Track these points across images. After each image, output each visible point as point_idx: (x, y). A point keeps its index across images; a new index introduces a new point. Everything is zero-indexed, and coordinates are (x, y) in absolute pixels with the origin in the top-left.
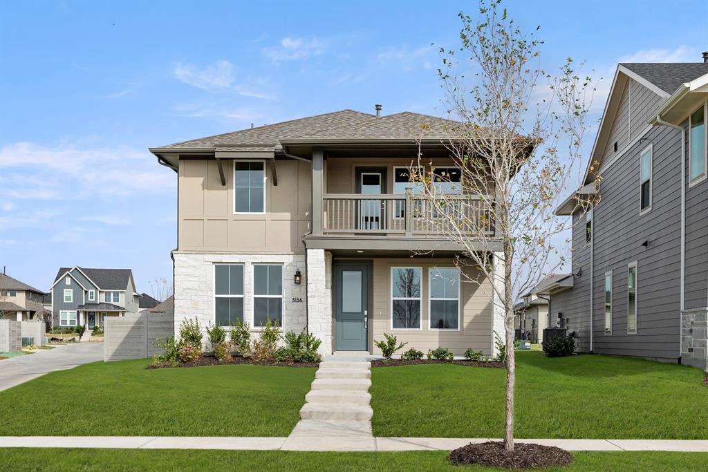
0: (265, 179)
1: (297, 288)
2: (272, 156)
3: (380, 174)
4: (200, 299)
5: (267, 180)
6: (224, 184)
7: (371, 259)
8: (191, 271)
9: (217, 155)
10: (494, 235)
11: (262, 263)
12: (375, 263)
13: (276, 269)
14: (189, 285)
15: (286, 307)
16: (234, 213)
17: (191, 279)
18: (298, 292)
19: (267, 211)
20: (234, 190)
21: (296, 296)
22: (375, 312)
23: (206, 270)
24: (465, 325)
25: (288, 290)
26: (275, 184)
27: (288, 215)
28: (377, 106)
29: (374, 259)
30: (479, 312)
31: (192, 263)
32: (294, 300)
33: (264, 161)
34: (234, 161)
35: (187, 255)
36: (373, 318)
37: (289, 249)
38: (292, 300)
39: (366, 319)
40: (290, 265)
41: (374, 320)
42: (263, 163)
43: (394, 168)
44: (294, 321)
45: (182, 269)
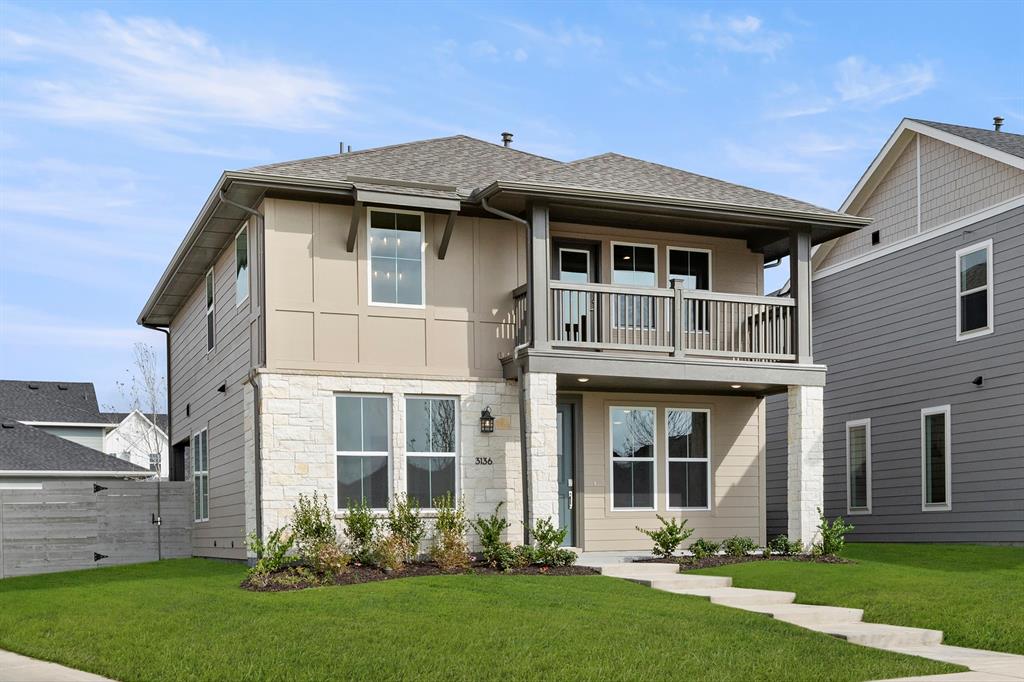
0: (424, 246)
1: (484, 441)
2: (456, 206)
3: (588, 252)
4: (311, 459)
5: (427, 249)
6: (350, 249)
7: (578, 392)
8: (294, 406)
9: (361, 197)
10: (796, 361)
11: (422, 394)
12: (585, 400)
13: (447, 407)
14: (291, 432)
15: (465, 473)
16: (370, 303)
17: (293, 421)
18: (484, 445)
19: (427, 304)
20: (369, 262)
21: (482, 454)
22: (587, 481)
23: (321, 405)
24: (718, 501)
25: (467, 443)
26: (441, 256)
27: (463, 313)
28: (505, 135)
29: (584, 393)
30: (736, 481)
31: (295, 392)
32: (479, 461)
33: (422, 214)
34: (370, 209)
35: (285, 377)
36: (583, 491)
37: (465, 372)
38: (475, 460)
39: (571, 492)
40: (473, 399)
41: (585, 495)
42: (419, 217)
43: (613, 243)
44: (478, 498)
45: (278, 403)
